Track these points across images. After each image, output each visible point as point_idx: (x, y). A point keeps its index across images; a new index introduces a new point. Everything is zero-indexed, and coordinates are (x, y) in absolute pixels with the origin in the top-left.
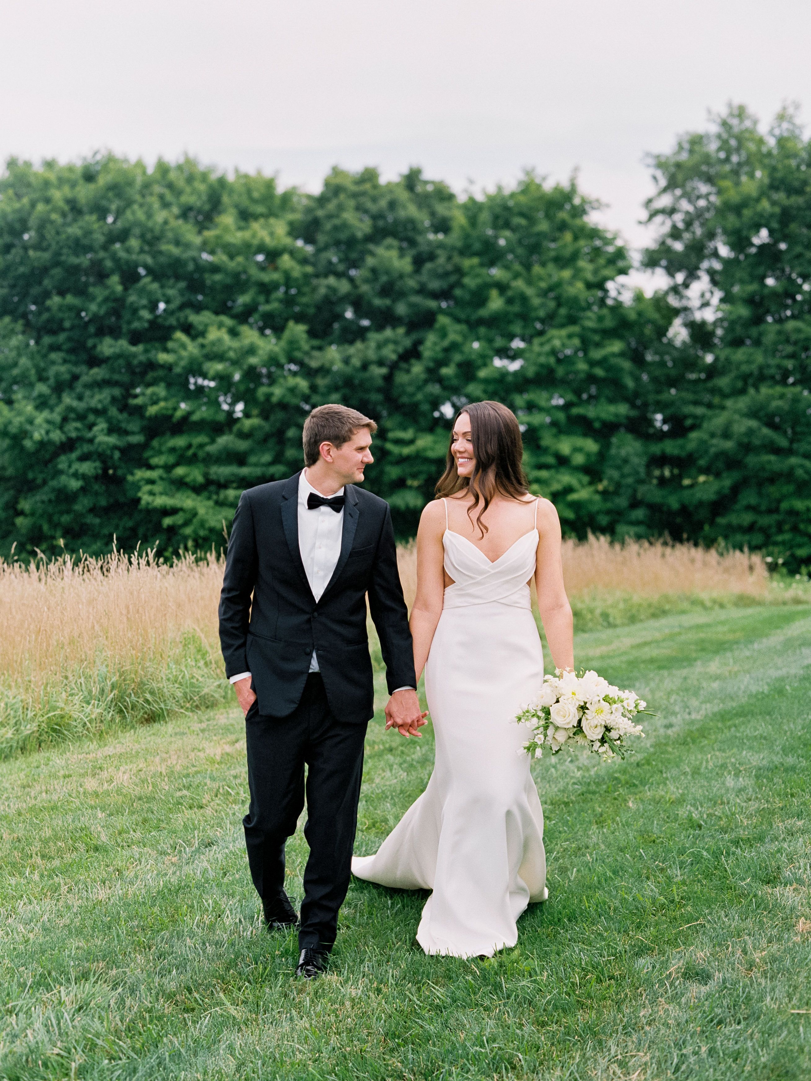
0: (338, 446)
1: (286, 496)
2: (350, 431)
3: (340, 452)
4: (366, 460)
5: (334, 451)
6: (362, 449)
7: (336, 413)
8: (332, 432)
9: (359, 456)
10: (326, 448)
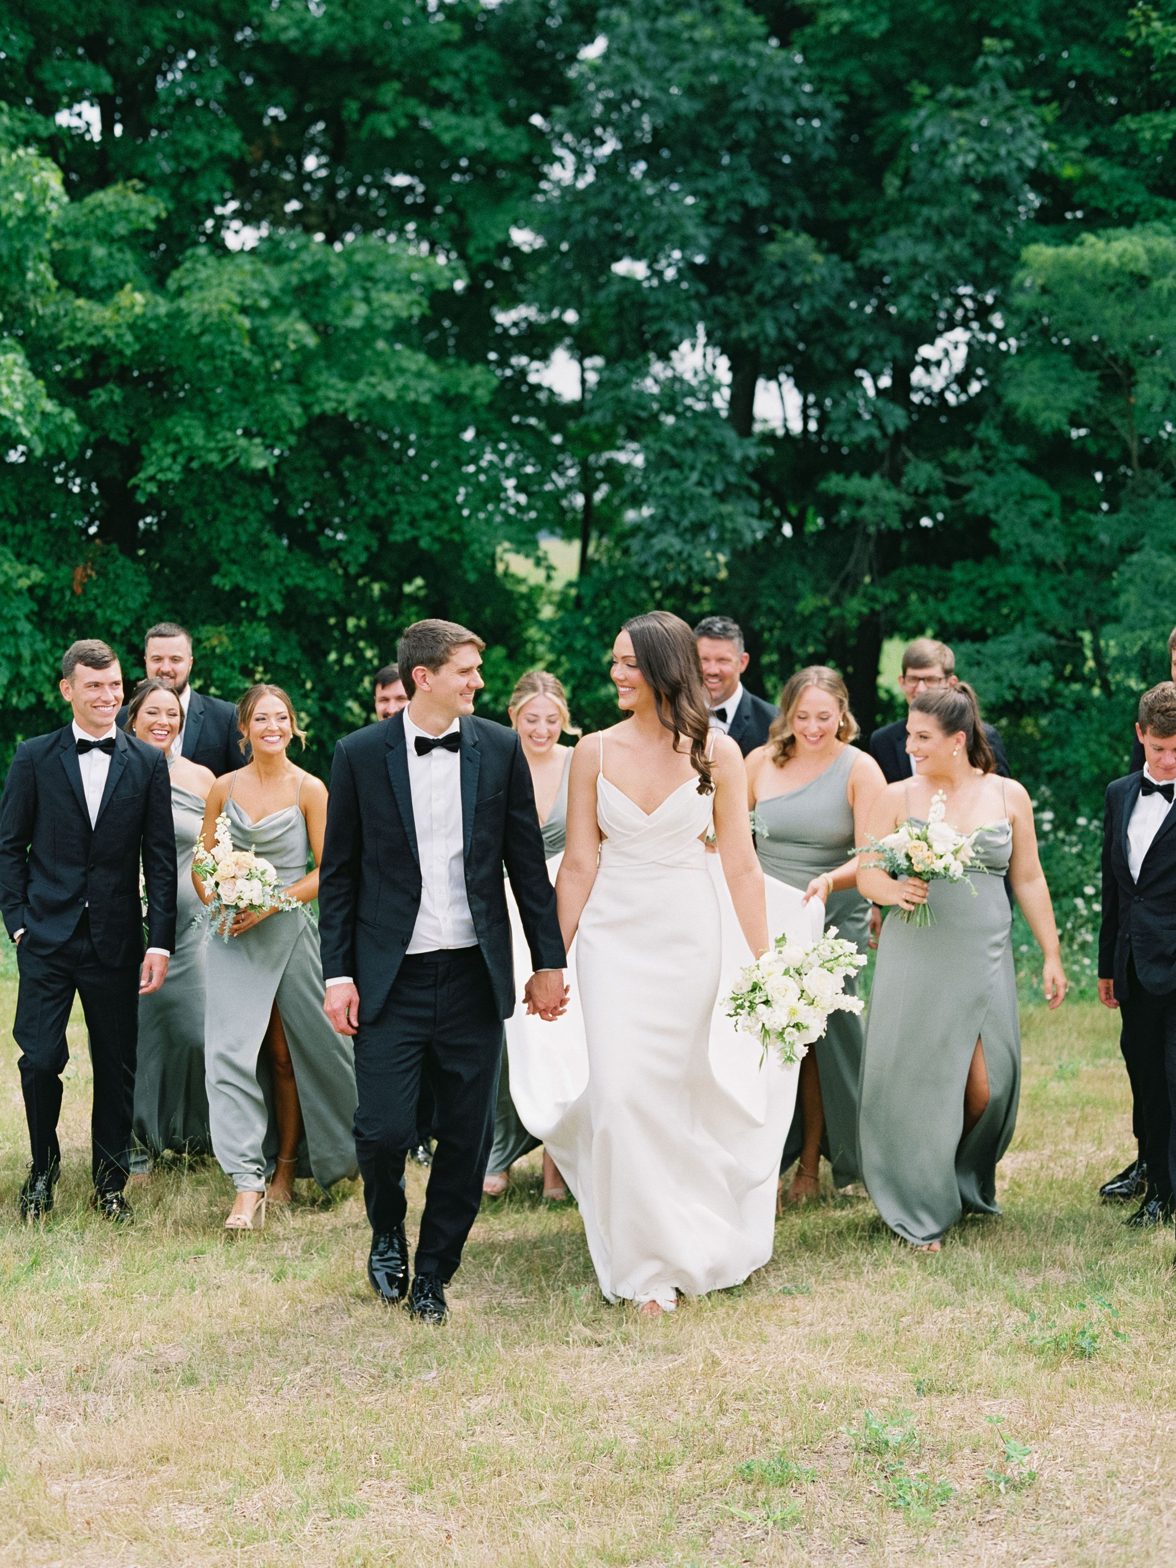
0: (435, 671)
1: (392, 744)
2: (448, 651)
3: (438, 677)
4: (473, 684)
5: (430, 677)
6: (466, 671)
7: (431, 630)
8: (427, 653)
9: (463, 681)
10: (420, 674)
